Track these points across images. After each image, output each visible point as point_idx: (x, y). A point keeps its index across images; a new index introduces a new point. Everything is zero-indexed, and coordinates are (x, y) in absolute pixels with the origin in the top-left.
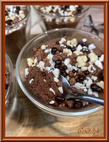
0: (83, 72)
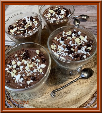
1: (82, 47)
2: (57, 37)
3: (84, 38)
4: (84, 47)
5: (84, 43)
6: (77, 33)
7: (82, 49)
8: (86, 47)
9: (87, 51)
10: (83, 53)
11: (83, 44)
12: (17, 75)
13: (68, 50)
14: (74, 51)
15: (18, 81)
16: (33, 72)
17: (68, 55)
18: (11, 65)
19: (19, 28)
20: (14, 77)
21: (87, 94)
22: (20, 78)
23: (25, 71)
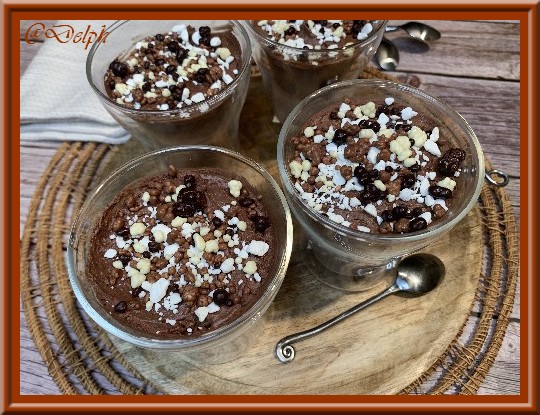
0: (409, 168)
1: (420, 177)
2: (315, 128)
3: (428, 138)
4: (424, 175)
5: (426, 158)
6: (399, 114)
7: (417, 184)
8: (433, 175)
9: (436, 196)
10: (421, 200)
11: (424, 164)
12: (156, 280)
13: (359, 188)
14: (387, 192)
15: (158, 306)
16: (217, 271)
17: (362, 207)
18: (125, 239)
19: (151, 75)
20: (140, 289)
21: (414, 357)
22: (167, 294)
23: (188, 264)
